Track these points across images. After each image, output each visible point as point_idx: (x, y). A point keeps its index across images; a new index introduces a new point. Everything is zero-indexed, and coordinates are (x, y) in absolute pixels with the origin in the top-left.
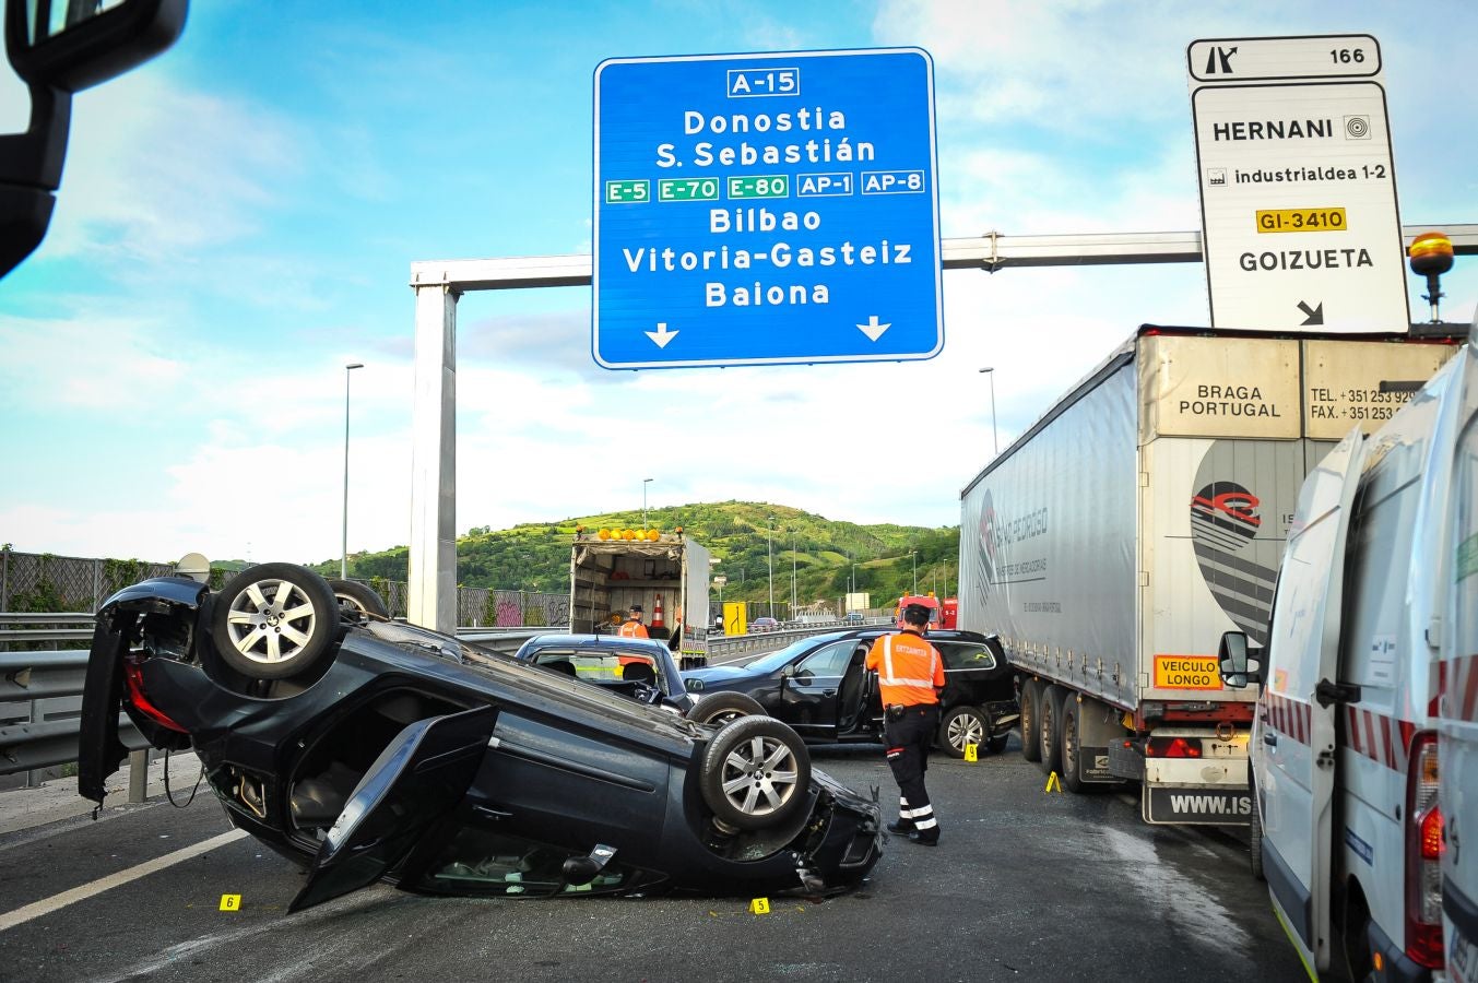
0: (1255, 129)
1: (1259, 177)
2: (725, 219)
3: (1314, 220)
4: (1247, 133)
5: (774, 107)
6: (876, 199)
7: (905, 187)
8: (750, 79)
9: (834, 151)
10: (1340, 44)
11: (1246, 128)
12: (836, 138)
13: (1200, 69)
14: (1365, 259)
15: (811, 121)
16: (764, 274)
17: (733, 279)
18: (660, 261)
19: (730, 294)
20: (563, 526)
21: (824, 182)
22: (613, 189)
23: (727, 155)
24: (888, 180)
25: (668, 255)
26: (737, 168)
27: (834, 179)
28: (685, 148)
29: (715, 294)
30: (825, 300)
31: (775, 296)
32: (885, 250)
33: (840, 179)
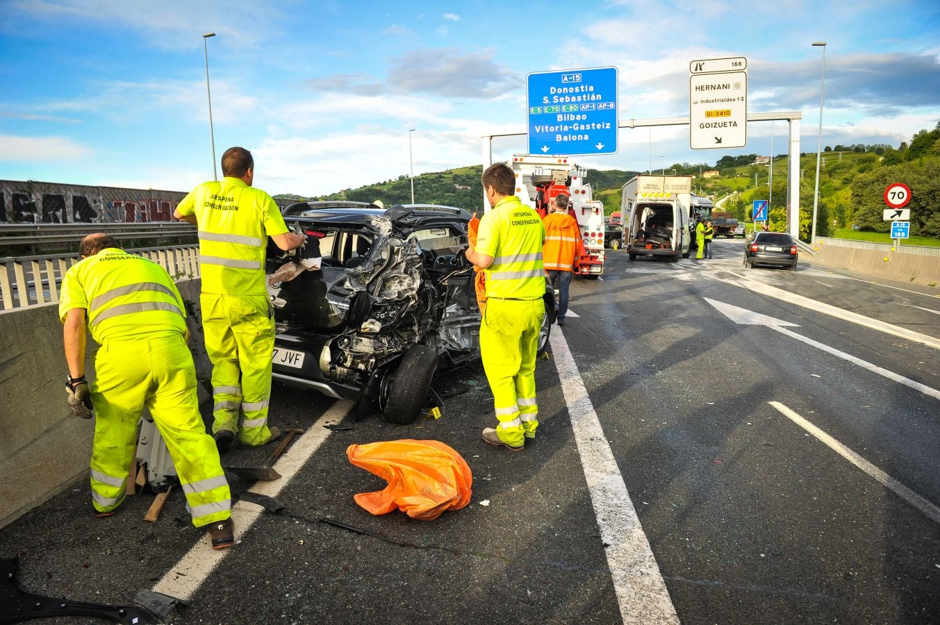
0: (707, 87)
1: (707, 101)
2: (561, 117)
3: (722, 114)
4: (705, 89)
5: (574, 85)
6: (602, 111)
7: (609, 107)
8: (568, 77)
9: (590, 97)
10: (734, 61)
11: (705, 87)
12: (591, 93)
13: (693, 70)
14: (735, 124)
15: (584, 89)
16: (572, 132)
17: (564, 134)
18: (544, 129)
19: (563, 138)
20: (445, 174)
21: (588, 106)
22: (532, 109)
23: (562, 99)
24: (605, 105)
25: (547, 127)
26: (565, 103)
27: (590, 105)
28: (551, 99)
29: (559, 138)
30: (587, 139)
31: (574, 138)
32: (603, 124)
33: (592, 105)
